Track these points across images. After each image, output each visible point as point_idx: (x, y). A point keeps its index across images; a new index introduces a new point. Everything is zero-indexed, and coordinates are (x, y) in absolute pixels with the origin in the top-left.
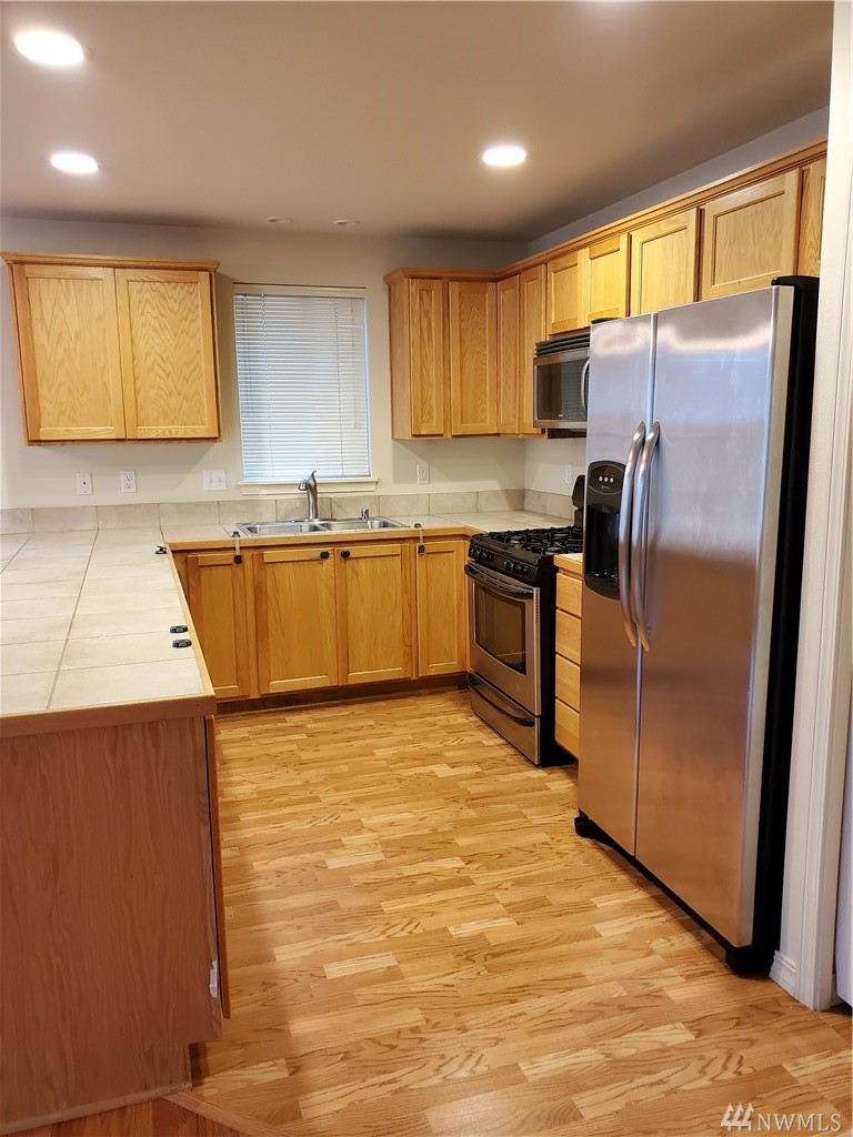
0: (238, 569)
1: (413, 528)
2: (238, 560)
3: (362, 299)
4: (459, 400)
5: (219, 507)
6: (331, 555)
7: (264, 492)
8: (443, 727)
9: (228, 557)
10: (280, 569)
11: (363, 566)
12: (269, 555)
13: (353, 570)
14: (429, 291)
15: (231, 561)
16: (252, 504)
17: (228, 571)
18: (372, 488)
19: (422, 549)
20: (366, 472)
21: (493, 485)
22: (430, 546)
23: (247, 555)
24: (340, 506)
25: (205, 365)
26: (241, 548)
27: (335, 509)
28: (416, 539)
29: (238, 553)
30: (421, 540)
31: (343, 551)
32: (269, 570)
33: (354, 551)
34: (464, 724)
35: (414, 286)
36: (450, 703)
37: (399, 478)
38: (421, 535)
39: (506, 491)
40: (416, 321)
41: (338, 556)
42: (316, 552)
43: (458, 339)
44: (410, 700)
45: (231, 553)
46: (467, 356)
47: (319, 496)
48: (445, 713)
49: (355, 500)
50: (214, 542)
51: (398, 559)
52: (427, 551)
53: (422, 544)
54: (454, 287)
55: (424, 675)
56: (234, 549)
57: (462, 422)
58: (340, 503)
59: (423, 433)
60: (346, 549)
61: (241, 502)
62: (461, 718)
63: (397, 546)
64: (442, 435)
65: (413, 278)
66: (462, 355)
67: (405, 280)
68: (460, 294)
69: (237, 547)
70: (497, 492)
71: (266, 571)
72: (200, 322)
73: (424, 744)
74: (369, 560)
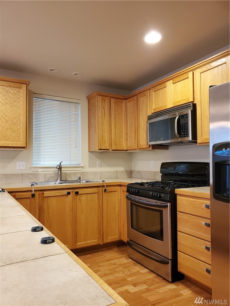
0: (33, 200)
1: (101, 182)
2: (33, 196)
3: (79, 103)
4: (114, 138)
5: (22, 176)
6: (71, 193)
7: (41, 170)
8: (120, 265)
9: (29, 194)
10: (50, 200)
11: (83, 198)
12: (46, 194)
13: (80, 199)
14: (105, 100)
15: (30, 196)
16: (35, 175)
17: (28, 200)
18: (81, 169)
19: (105, 190)
20: (79, 163)
21: (122, 169)
22: (109, 189)
23: (37, 194)
24: (69, 176)
25: (23, 119)
26: (35, 191)
27: (67, 177)
28: (103, 186)
29: (33, 193)
30: (105, 187)
31: (75, 191)
32: (46, 199)
33: (80, 191)
34: (128, 263)
35: (100, 98)
36: (117, 254)
37: (90, 166)
38: (105, 185)
39: (126, 171)
40: (100, 110)
41: (74, 193)
42: (65, 192)
43: (114, 117)
44: (100, 253)
45: (30, 193)
46: (117, 123)
47: (62, 172)
48: (117, 258)
49: (75, 174)
50: (23, 188)
51: (96, 195)
52: (107, 191)
53: (106, 188)
54: (113, 100)
55: (106, 242)
56: (32, 191)
57: (115, 146)
58: (69, 175)
59: (102, 148)
60: (77, 190)
61: (31, 174)
62: (125, 260)
63: (96, 190)
64: (108, 150)
65: (99, 95)
66: (115, 123)
67: (97, 96)
68: (115, 102)
69: (33, 190)
70: (123, 171)
71: (44, 200)
72: (21, 103)
73: (117, 275)
74: (85, 195)
